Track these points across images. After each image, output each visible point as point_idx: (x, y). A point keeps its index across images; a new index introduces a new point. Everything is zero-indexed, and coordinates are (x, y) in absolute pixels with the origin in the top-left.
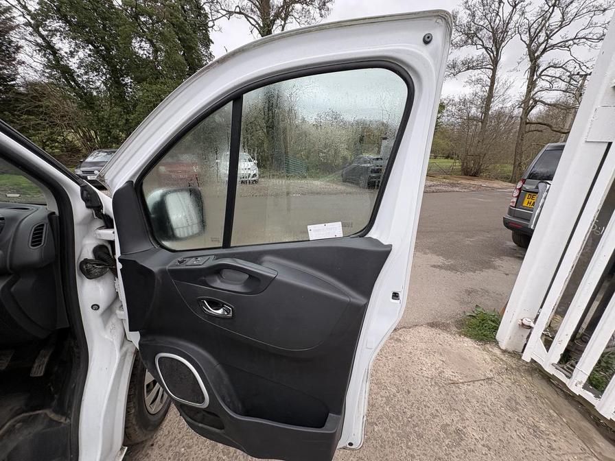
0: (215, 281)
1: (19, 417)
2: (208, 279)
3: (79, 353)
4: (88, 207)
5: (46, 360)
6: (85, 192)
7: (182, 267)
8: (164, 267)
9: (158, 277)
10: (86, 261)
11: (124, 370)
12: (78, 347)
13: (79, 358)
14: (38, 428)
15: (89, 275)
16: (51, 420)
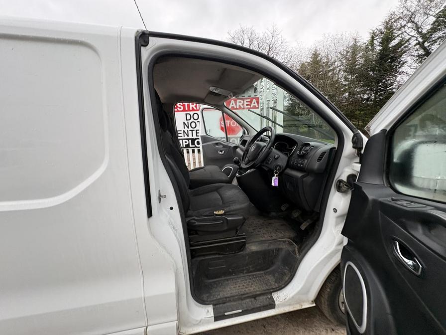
0: (416, 229)
1: (289, 240)
2: (409, 223)
3: (317, 229)
4: (353, 147)
5: (308, 224)
6: (355, 138)
7: (393, 204)
8: (378, 199)
9: (370, 205)
10: (340, 181)
11: (334, 259)
12: (318, 226)
13: (316, 232)
14: (290, 249)
15: (339, 189)
16: (295, 250)
